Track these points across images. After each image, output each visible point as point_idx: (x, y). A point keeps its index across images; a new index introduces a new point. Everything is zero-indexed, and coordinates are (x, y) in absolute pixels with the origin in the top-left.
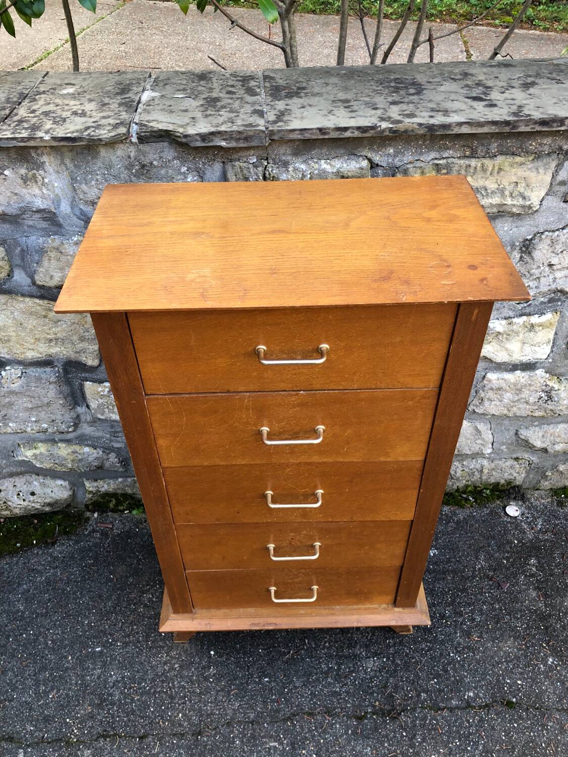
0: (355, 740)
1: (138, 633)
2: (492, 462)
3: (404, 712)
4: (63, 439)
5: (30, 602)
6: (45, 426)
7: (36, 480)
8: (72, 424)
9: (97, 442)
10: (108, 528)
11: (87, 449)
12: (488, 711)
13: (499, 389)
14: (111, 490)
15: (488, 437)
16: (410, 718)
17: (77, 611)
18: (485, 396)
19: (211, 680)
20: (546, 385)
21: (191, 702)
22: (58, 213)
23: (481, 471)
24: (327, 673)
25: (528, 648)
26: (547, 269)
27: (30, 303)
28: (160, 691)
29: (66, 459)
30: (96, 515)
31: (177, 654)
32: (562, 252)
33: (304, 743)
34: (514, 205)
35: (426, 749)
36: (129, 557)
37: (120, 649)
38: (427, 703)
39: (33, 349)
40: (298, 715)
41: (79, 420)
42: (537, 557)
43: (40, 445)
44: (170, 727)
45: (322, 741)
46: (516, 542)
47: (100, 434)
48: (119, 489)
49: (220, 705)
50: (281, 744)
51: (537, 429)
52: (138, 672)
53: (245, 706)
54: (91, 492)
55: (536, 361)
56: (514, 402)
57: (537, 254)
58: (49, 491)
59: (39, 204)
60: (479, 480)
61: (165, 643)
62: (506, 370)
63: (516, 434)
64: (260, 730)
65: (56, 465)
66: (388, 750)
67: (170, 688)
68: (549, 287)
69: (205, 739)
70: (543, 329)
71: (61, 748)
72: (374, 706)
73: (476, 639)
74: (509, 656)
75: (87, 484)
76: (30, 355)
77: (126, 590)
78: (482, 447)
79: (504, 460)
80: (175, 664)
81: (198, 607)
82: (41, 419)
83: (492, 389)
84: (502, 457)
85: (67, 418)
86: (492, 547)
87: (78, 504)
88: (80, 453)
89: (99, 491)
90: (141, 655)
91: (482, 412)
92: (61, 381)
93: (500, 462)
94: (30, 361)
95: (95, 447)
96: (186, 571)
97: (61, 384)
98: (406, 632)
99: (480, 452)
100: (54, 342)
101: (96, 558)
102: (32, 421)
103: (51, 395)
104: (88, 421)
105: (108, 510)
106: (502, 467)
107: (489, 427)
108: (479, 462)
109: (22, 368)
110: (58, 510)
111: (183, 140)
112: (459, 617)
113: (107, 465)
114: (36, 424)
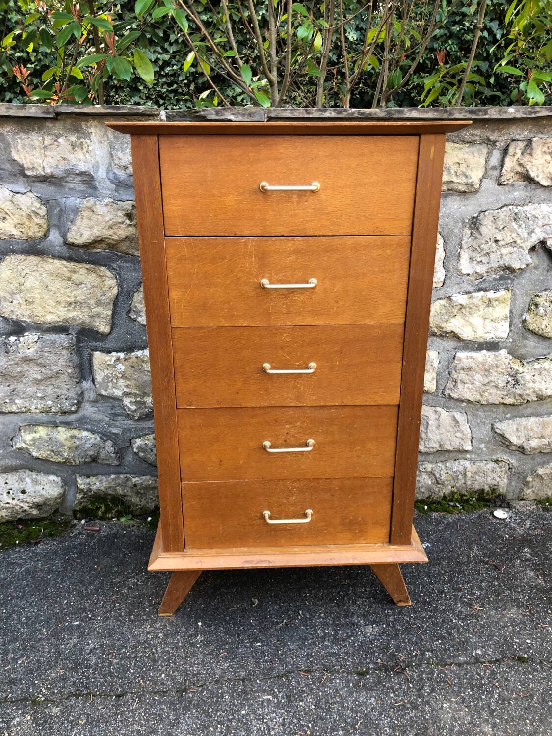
0: (357, 692)
1: (120, 610)
2: (474, 463)
3: (408, 667)
4: (64, 421)
5: (7, 587)
6: (50, 403)
7: (29, 476)
8: (76, 402)
9: (96, 426)
10: (95, 531)
11: (85, 433)
12: (499, 665)
13: (470, 369)
14: (102, 488)
15: (465, 428)
16: (416, 672)
17: (56, 594)
18: (458, 377)
19: (198, 645)
20: (511, 368)
21: (175, 664)
22: (95, 177)
23: (465, 475)
24: (323, 638)
25: (533, 614)
26: (494, 245)
27: (58, 264)
28: (141, 656)
29: (63, 445)
30: (83, 521)
31: (161, 625)
32: (503, 228)
33: (301, 696)
34: (459, 183)
35: (436, 698)
36: (115, 552)
37: (100, 622)
38: (433, 660)
39: (53, 313)
40: (293, 672)
41: (83, 399)
42: (530, 547)
43: (41, 428)
44: (151, 686)
45: (321, 694)
46: (507, 536)
47: (99, 416)
48: (110, 487)
49: (208, 666)
50: (276, 697)
51: (510, 422)
52: (118, 640)
53: (235, 666)
54: (82, 490)
55: (498, 339)
56: (484, 385)
57: (483, 229)
58: (39, 488)
59: (82, 167)
60: (464, 485)
61: (149, 617)
62: (473, 350)
63: (492, 429)
64: (252, 686)
65: (52, 454)
66: (394, 700)
67: (153, 653)
68: (499, 263)
69: (191, 695)
70: (499, 303)
71: (26, 706)
72: (376, 664)
73: (478, 608)
74: (514, 621)
75: (80, 481)
76: (50, 318)
77: (110, 576)
78: (462, 442)
79: (485, 462)
80: (158, 633)
81: (189, 545)
82: (47, 395)
83: (463, 369)
84: (483, 458)
85: (72, 394)
86: (484, 541)
87: (66, 508)
88: (78, 438)
89: (90, 490)
90: (123, 627)
91: (457, 397)
92: (73, 348)
93: (481, 464)
94: (48, 325)
95: (93, 432)
96: (182, 483)
97: (72, 352)
98: (405, 602)
99: (461, 448)
100: (73, 306)
101: (80, 553)
102: (38, 397)
103: (62, 362)
104: (91, 399)
105: (96, 517)
106: (484, 471)
107: (466, 418)
108: (461, 463)
109: (39, 334)
110: (45, 515)
111: (202, 113)
112: (458, 592)
113: (102, 456)
114: (41, 402)
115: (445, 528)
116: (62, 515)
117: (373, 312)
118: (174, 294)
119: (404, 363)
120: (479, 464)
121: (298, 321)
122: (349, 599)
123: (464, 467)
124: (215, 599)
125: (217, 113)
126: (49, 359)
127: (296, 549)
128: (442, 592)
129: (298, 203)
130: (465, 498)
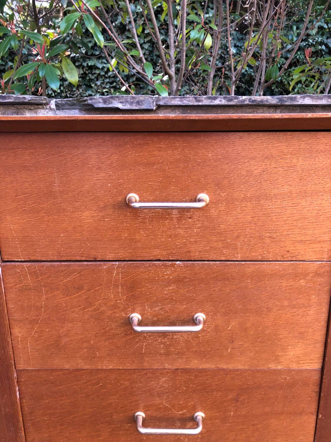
111: (89, 102)
117: (280, 354)
118: (18, 332)
119: (320, 416)
121: (180, 364)
125: (105, 102)
129: (179, 219)
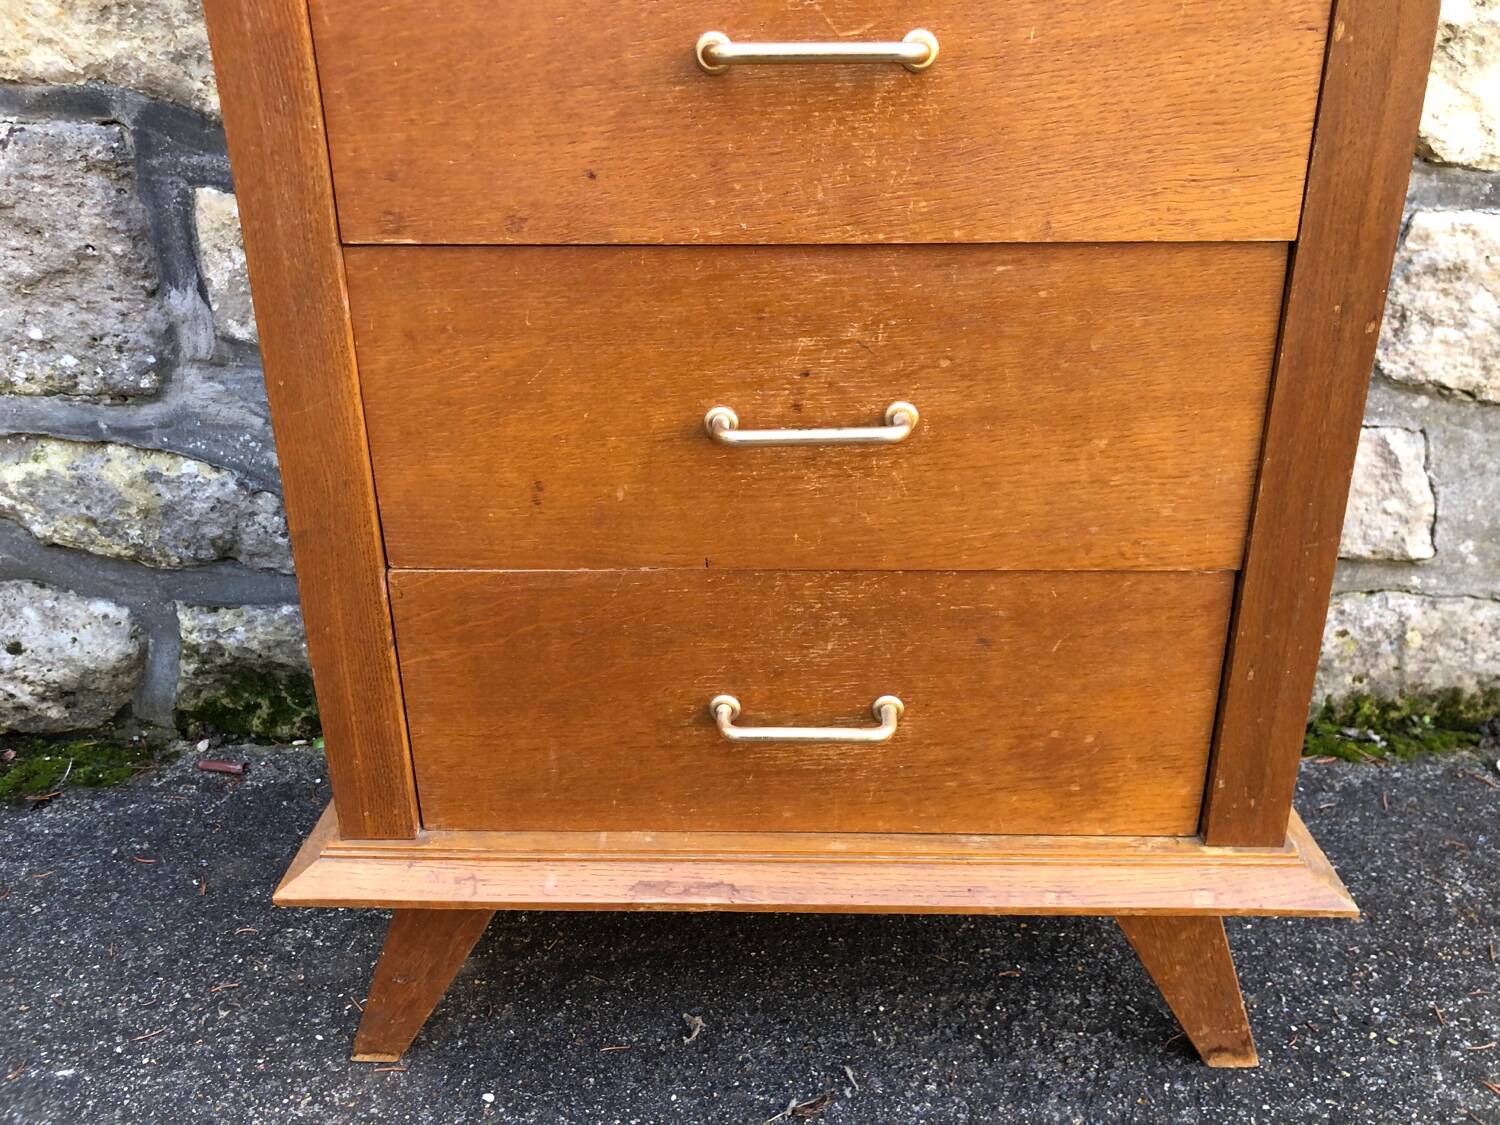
1: (227, 1032)
2: (1433, 605)
4: (121, 424)
6: (69, 361)
7: (32, 600)
8: (152, 360)
9: (226, 446)
10: (229, 773)
11: (189, 467)
13: (1457, 270)
14: (254, 645)
15: (1415, 481)
17: (35, 967)
18: (1413, 301)
23: (1401, 640)
29: (124, 504)
30: (202, 746)
31: (353, 1098)
37: (144, 1076)
39: (50, 41)
41: (176, 350)
43: (51, 447)
47: (231, 413)
48: (279, 644)
54: (194, 649)
58: (64, 638)
60: (1394, 675)
61: (320, 1063)
62: (1474, 203)
65: (93, 530)
75: (186, 619)
76: (44, 62)
77: (229, 915)
78: (1403, 531)
79: (1470, 602)
81: (437, 815)
82: (58, 333)
83: (1432, 270)
84: (1464, 589)
85: (137, 333)
86: (1483, 850)
87: (153, 705)
88: (167, 482)
89: (217, 649)
90: (215, 1096)
91: (1404, 373)
92: (124, 170)
93: (1459, 608)
94: (40, 88)
95: (216, 465)
96: (392, 572)
97: (125, 184)
98: (1236, 1053)
99: (1397, 552)
100: (114, 19)
101: (162, 841)
102: (31, 341)
103: (88, 218)
104: (202, 354)
105: (245, 734)
106: (1465, 630)
107: (1423, 452)
108: (1392, 603)
109: (14, 119)
110: (87, 724)
112: (1427, 1025)
113: (248, 542)
114: (42, 357)
115: (1338, 805)
116: (145, 724)
120: (1449, 608)
122: (1028, 1032)
123: (1401, 615)
124: (559, 1008)
126: (48, 206)
127: (837, 845)
128: (1366, 1024)
130: (1394, 714)
